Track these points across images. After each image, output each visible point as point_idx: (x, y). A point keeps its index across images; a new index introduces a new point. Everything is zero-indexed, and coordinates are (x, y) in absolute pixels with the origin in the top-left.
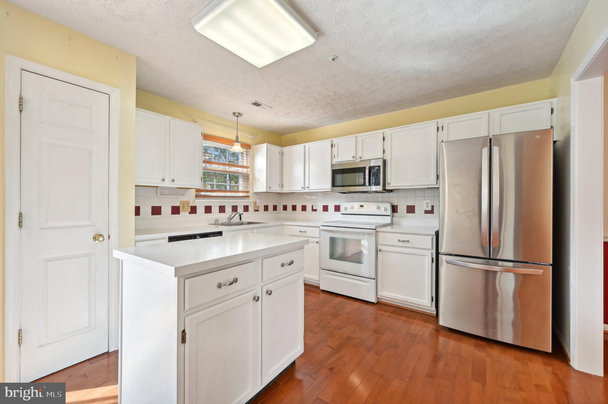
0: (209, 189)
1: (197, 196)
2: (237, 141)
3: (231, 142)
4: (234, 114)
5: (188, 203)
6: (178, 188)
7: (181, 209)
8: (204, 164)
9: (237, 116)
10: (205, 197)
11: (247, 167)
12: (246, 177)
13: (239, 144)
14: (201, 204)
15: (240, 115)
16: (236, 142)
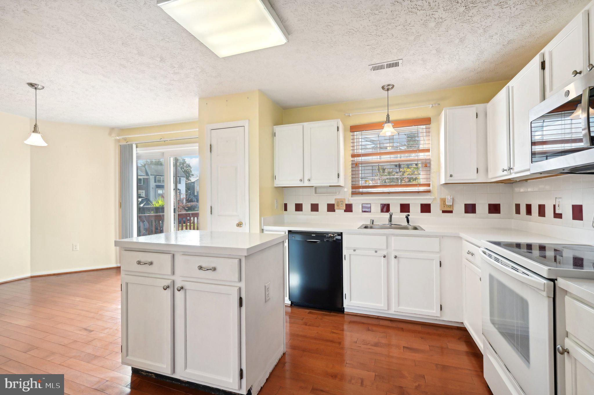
0: (370, 185)
1: (353, 193)
2: (388, 121)
3: (379, 126)
4: (383, 88)
5: (342, 201)
6: (330, 186)
7: (336, 207)
8: (353, 159)
9: (388, 90)
10: (362, 193)
11: (428, 150)
12: (427, 164)
13: (390, 124)
14: (357, 202)
15: (390, 87)
16: (386, 123)
